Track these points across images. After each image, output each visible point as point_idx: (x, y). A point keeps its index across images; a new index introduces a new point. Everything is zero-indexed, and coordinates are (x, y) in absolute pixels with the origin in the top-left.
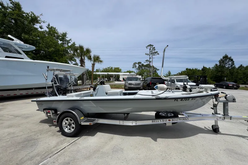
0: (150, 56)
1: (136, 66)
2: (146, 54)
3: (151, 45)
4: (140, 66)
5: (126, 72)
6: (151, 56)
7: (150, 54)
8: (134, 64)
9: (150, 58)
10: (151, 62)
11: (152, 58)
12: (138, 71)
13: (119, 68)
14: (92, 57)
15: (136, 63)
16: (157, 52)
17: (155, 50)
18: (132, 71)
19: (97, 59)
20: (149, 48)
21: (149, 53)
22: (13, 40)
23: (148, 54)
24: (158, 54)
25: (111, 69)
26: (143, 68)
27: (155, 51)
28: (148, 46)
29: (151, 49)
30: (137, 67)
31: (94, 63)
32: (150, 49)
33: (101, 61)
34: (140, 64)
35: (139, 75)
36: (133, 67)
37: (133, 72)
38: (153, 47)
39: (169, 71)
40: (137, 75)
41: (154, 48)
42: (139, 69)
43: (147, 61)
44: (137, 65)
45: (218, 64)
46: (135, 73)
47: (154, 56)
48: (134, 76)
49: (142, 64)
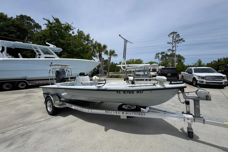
0: (173, 44)
1: (159, 57)
2: (168, 43)
3: (174, 33)
4: (163, 56)
5: (147, 63)
7: (173, 42)
8: (157, 54)
9: (173, 47)
10: (174, 51)
12: (161, 61)
13: (141, 59)
14: (108, 52)
15: (159, 53)
16: (182, 39)
17: (179, 37)
18: (154, 62)
19: (112, 54)
20: (172, 36)
21: (171, 42)
22: (49, 46)
23: (170, 43)
24: (184, 41)
25: (132, 61)
26: (167, 58)
27: (180, 38)
28: (170, 34)
29: (175, 36)
30: (160, 58)
31: (110, 57)
32: (173, 37)
33: (116, 55)
34: (163, 54)
36: (155, 58)
37: (155, 63)
38: (177, 34)
39: (200, 60)
40: (159, 65)
41: (179, 35)
43: (169, 50)
44: (160, 56)
46: (157, 64)
47: (177, 45)
48: (156, 67)
49: (166, 54)
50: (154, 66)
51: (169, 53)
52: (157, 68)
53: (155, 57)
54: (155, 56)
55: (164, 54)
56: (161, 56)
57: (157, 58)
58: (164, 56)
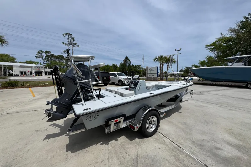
0: (68, 46)
1: (42, 57)
2: (63, 43)
3: (69, 34)
4: (48, 56)
6: (69, 47)
7: (69, 44)
8: (39, 52)
11: (72, 49)
15: (42, 52)
16: (76, 44)
17: (74, 40)
20: (67, 36)
21: (67, 43)
23: (65, 44)
24: (78, 46)
27: (75, 42)
28: (65, 34)
29: (70, 38)
30: (44, 58)
32: (68, 39)
34: (49, 53)
35: (49, 68)
36: (37, 57)
37: (37, 63)
38: (72, 37)
40: (46, 68)
41: (73, 38)
42: (48, 60)
44: (44, 55)
45: (123, 62)
46: (41, 64)
47: (74, 48)
48: (41, 69)
49: (52, 54)
50: (37, 67)
52: (43, 71)
53: (36, 56)
54: (37, 54)
55: (50, 55)
56: (46, 56)
57: (39, 58)
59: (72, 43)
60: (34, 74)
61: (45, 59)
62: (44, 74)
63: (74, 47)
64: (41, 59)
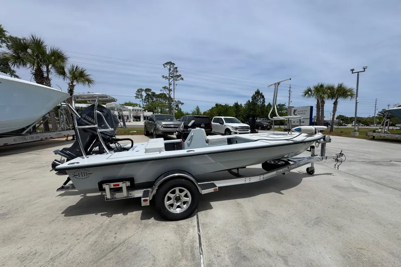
0: (169, 80)
1: (142, 96)
2: (163, 76)
3: (170, 63)
4: (148, 95)
6: (171, 80)
7: (170, 78)
8: (138, 91)
9: (170, 84)
10: (171, 90)
11: (174, 84)
12: (146, 104)
15: (142, 90)
16: (180, 76)
17: (177, 72)
18: (134, 103)
20: (168, 66)
21: (168, 76)
23: (166, 77)
24: (182, 79)
26: (155, 99)
27: (178, 74)
28: (166, 64)
29: (172, 69)
30: (144, 98)
31: (72, 83)
32: (170, 70)
33: (90, 81)
34: (149, 91)
35: (148, 111)
36: (137, 97)
37: (136, 105)
38: (175, 66)
39: (197, 107)
40: (145, 110)
41: (176, 68)
42: (148, 101)
43: (165, 88)
44: (144, 94)
46: (140, 107)
47: (176, 82)
48: (139, 112)
49: (153, 92)
50: (135, 110)
51: (158, 93)
52: (142, 115)
53: (136, 95)
54: (136, 94)
55: (150, 93)
56: (146, 95)
57: (138, 98)
58: (151, 96)
59: (174, 75)
60: (132, 120)
61: (145, 100)
62: (142, 119)
63: (176, 80)
64: (141, 99)
